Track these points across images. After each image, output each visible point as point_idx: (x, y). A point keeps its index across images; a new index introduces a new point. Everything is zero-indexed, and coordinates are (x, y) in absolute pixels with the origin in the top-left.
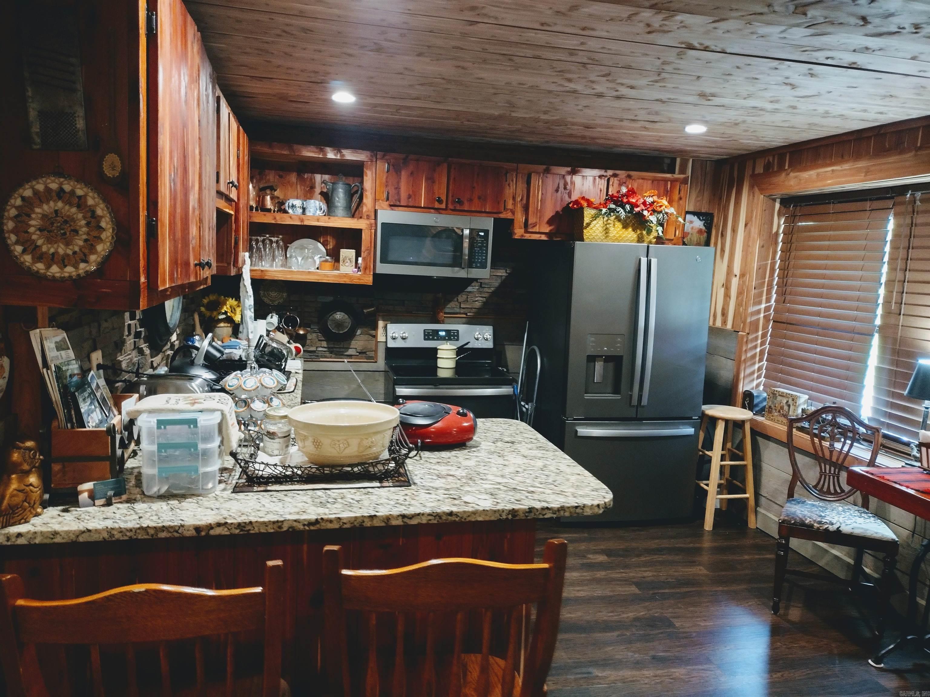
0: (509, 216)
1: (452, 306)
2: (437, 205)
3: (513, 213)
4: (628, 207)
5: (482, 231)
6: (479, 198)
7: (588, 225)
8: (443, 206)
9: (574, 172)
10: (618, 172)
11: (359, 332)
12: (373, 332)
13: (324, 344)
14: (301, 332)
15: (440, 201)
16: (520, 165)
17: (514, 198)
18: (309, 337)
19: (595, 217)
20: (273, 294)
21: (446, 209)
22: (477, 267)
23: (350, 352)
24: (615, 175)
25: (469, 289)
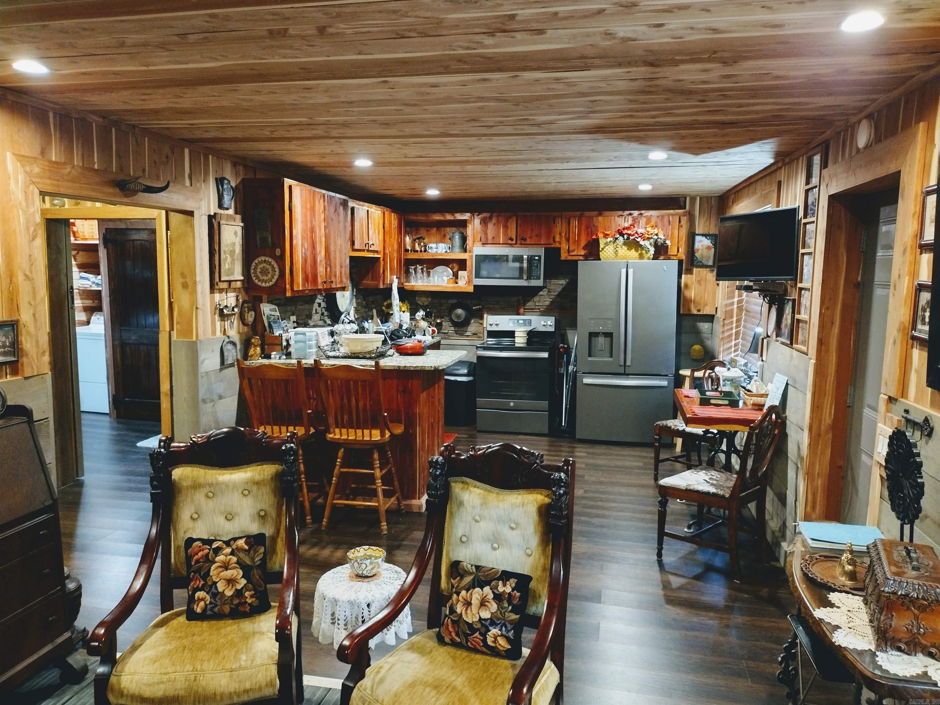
0: (557, 245)
1: (530, 304)
2: (510, 242)
3: (560, 244)
4: (626, 236)
5: (537, 256)
6: (536, 236)
7: (603, 249)
8: (514, 242)
9: (600, 215)
10: (632, 212)
11: (472, 321)
12: (481, 321)
13: (453, 328)
14: (438, 321)
15: (511, 239)
16: (564, 213)
17: (560, 234)
18: (444, 324)
19: (607, 244)
20: (423, 299)
21: (516, 244)
22: (534, 279)
23: (468, 334)
24: (631, 214)
25: (541, 293)
